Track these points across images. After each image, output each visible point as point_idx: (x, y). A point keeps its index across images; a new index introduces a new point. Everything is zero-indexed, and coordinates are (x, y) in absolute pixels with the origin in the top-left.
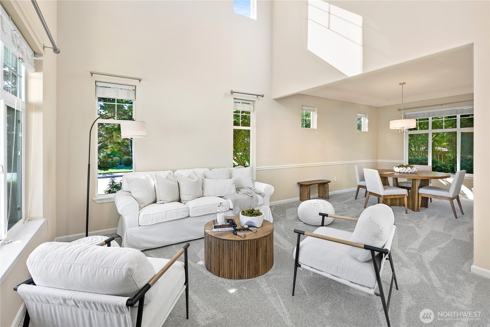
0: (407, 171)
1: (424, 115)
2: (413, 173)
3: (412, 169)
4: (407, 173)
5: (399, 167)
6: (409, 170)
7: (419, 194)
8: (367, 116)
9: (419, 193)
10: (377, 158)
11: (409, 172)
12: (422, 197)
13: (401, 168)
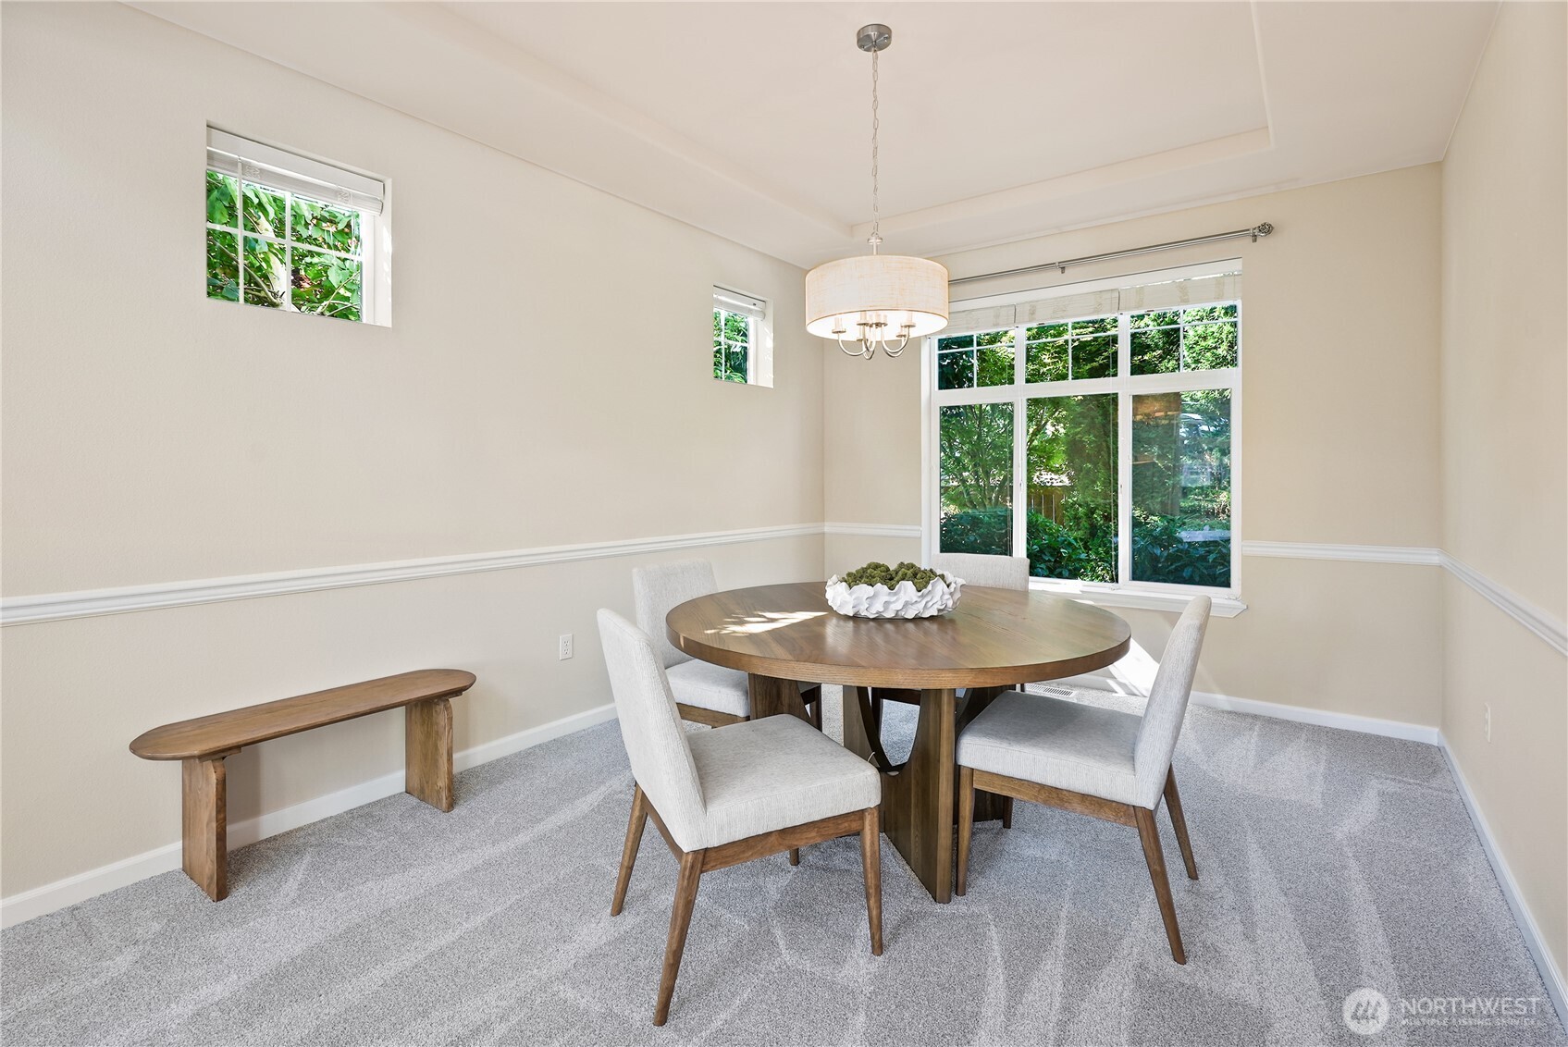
0: (898, 606)
1: (997, 316)
2: (932, 618)
3: (923, 596)
4: (898, 621)
5: (853, 579)
6: (906, 604)
7: (963, 772)
8: (770, 312)
9: (957, 769)
10: (821, 516)
11: (910, 615)
12: (978, 791)
13: (863, 590)
